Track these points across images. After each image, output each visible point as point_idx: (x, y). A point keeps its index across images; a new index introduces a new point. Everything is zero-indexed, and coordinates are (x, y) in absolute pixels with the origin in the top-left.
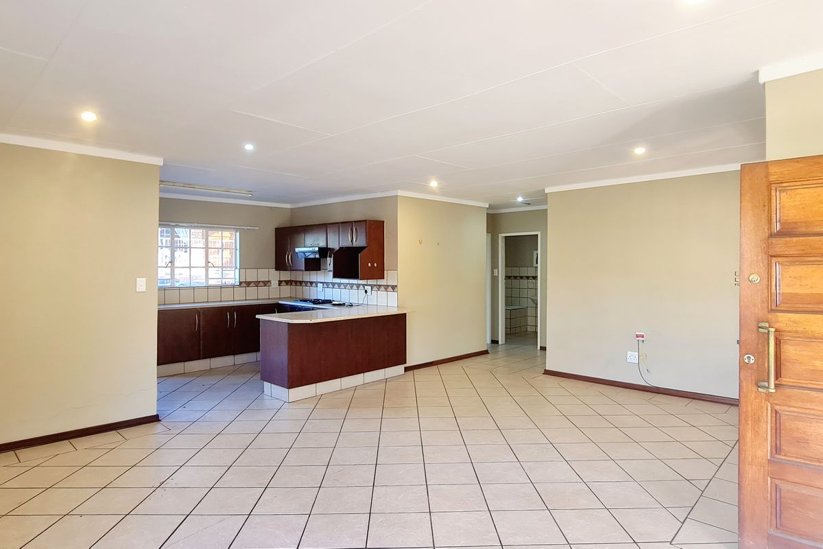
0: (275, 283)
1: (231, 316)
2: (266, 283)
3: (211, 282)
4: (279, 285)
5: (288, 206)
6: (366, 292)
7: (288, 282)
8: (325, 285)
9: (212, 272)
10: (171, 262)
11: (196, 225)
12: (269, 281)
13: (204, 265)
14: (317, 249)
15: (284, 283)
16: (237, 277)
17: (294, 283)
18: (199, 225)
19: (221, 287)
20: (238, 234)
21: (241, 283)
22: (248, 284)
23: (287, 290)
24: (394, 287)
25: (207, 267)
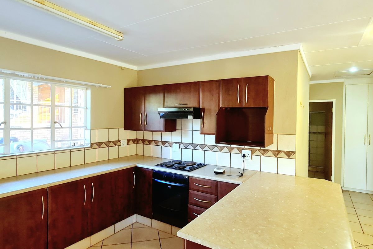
0: (124, 142)
1: (89, 188)
2: (116, 143)
3: (59, 145)
4: (128, 144)
5: (135, 68)
6: (244, 156)
7: (136, 141)
8: (182, 146)
9: (59, 133)
10: (5, 123)
11: (40, 76)
12: (119, 141)
13: (49, 125)
14: (192, 109)
15: (131, 142)
16: (88, 138)
17: (140, 142)
18: (45, 77)
19: (71, 151)
20: (89, 92)
21: (92, 145)
22: (99, 145)
23: (134, 149)
24: (289, 154)
25: (53, 129)
